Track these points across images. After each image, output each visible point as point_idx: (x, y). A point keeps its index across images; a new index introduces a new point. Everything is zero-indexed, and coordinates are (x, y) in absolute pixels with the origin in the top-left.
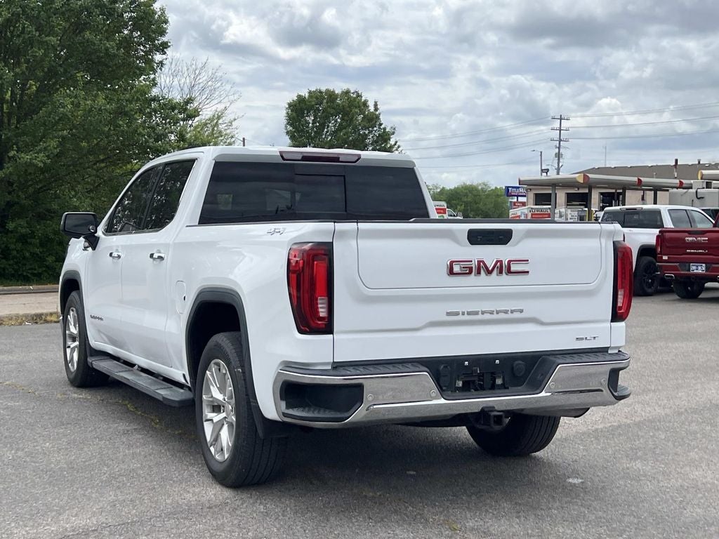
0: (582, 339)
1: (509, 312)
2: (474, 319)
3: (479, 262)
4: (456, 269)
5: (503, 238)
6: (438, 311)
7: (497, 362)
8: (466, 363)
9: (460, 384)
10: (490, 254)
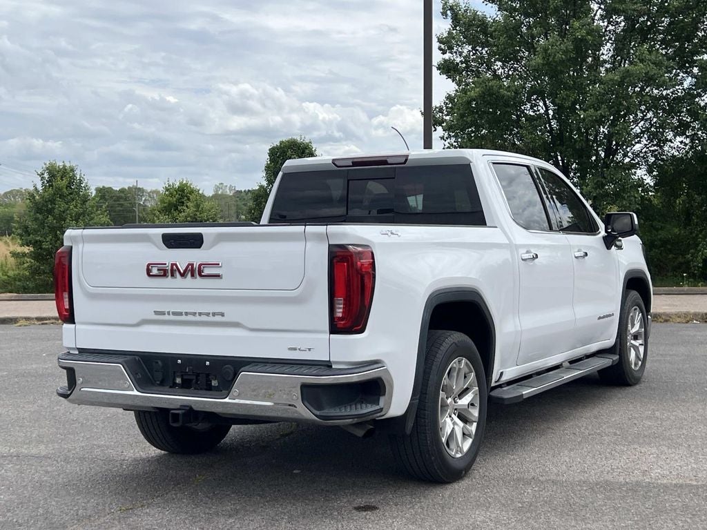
0: (295, 349)
1: (211, 315)
2: (179, 318)
3: (172, 265)
4: (155, 271)
5: (195, 242)
6: (147, 310)
7: (208, 363)
8: (179, 361)
9: (178, 380)
10: (183, 257)
